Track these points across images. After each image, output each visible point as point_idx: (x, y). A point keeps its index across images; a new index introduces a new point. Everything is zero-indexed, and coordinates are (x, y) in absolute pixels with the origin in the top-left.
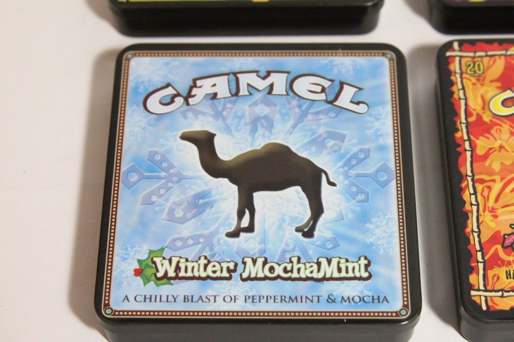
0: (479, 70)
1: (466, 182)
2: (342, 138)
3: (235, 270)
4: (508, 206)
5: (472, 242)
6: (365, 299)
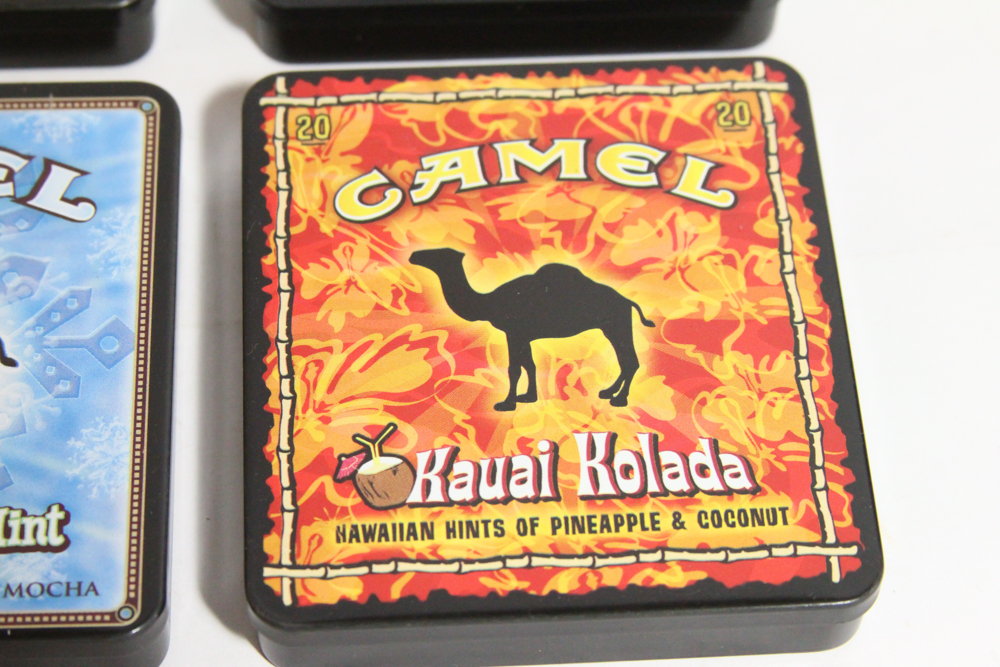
0: (322, 132)
1: (275, 354)
2: (38, 270)
4: (352, 398)
5: (275, 472)
6: (53, 588)
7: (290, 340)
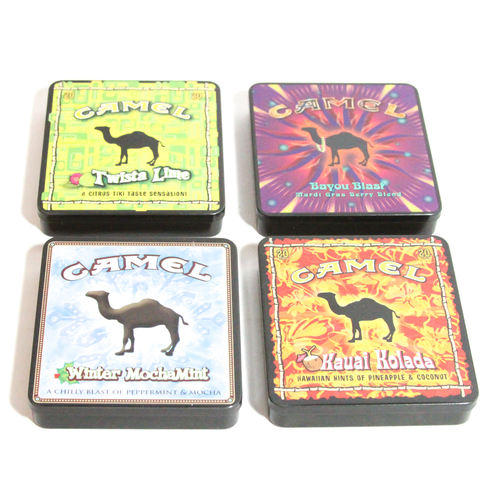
0: (286, 255)
1: (274, 324)
2: (193, 296)
3: (121, 375)
4: (301, 338)
5: (276, 359)
6: (205, 392)
7: (279, 320)
